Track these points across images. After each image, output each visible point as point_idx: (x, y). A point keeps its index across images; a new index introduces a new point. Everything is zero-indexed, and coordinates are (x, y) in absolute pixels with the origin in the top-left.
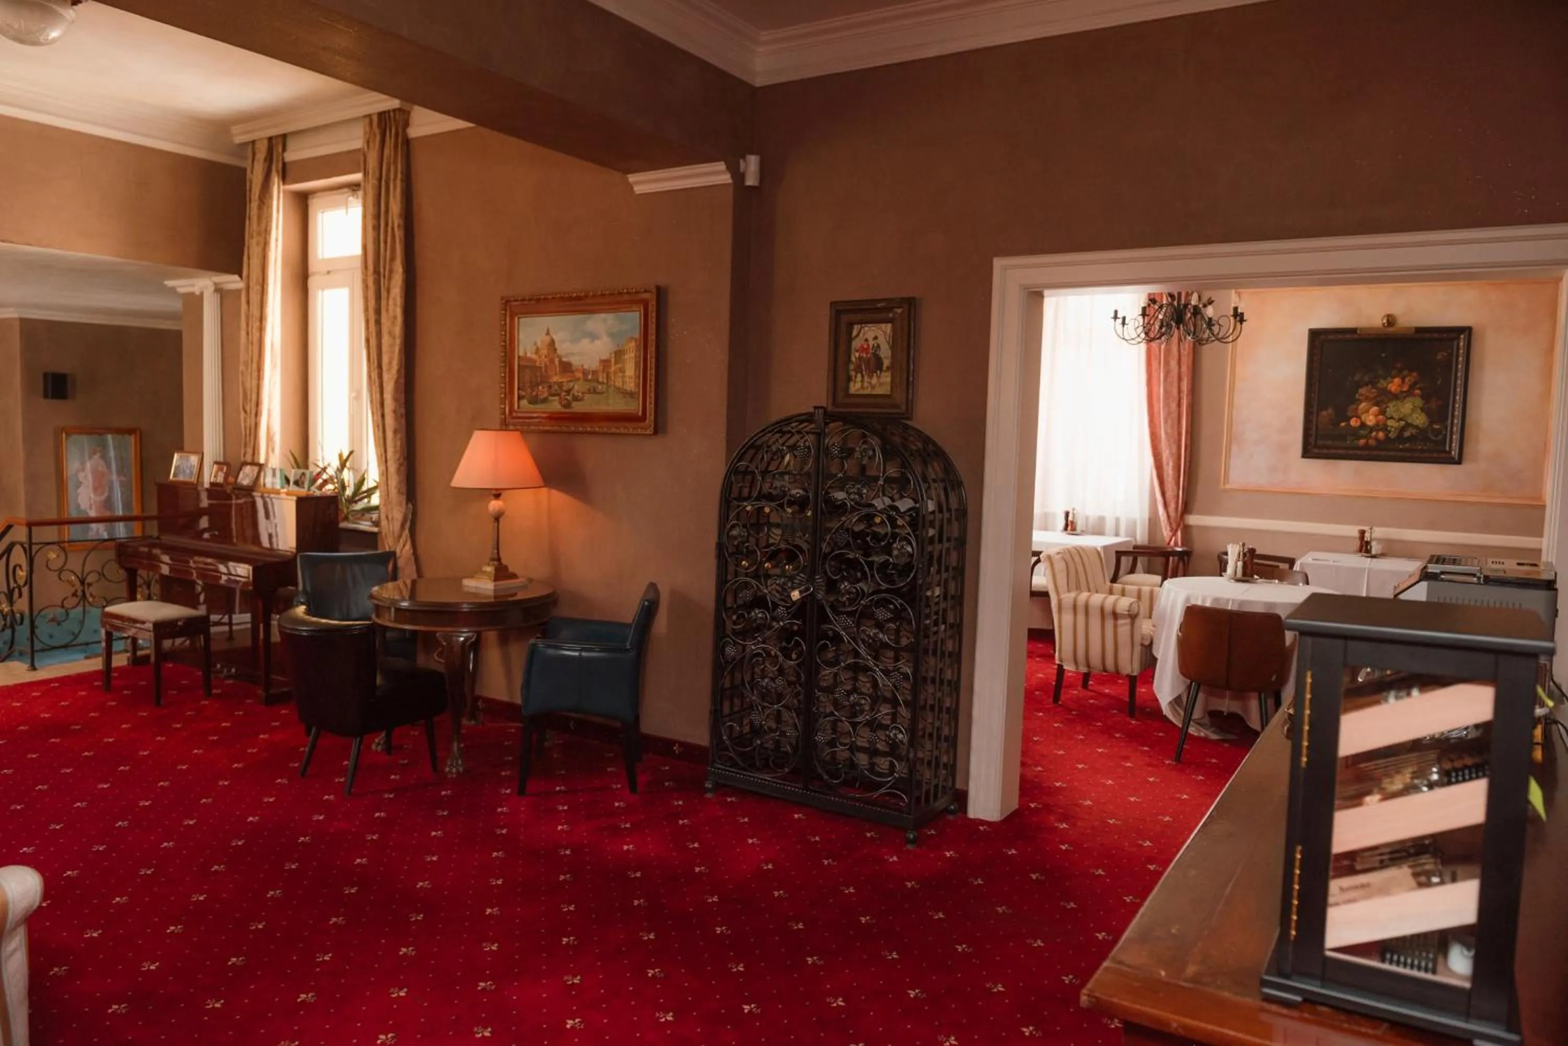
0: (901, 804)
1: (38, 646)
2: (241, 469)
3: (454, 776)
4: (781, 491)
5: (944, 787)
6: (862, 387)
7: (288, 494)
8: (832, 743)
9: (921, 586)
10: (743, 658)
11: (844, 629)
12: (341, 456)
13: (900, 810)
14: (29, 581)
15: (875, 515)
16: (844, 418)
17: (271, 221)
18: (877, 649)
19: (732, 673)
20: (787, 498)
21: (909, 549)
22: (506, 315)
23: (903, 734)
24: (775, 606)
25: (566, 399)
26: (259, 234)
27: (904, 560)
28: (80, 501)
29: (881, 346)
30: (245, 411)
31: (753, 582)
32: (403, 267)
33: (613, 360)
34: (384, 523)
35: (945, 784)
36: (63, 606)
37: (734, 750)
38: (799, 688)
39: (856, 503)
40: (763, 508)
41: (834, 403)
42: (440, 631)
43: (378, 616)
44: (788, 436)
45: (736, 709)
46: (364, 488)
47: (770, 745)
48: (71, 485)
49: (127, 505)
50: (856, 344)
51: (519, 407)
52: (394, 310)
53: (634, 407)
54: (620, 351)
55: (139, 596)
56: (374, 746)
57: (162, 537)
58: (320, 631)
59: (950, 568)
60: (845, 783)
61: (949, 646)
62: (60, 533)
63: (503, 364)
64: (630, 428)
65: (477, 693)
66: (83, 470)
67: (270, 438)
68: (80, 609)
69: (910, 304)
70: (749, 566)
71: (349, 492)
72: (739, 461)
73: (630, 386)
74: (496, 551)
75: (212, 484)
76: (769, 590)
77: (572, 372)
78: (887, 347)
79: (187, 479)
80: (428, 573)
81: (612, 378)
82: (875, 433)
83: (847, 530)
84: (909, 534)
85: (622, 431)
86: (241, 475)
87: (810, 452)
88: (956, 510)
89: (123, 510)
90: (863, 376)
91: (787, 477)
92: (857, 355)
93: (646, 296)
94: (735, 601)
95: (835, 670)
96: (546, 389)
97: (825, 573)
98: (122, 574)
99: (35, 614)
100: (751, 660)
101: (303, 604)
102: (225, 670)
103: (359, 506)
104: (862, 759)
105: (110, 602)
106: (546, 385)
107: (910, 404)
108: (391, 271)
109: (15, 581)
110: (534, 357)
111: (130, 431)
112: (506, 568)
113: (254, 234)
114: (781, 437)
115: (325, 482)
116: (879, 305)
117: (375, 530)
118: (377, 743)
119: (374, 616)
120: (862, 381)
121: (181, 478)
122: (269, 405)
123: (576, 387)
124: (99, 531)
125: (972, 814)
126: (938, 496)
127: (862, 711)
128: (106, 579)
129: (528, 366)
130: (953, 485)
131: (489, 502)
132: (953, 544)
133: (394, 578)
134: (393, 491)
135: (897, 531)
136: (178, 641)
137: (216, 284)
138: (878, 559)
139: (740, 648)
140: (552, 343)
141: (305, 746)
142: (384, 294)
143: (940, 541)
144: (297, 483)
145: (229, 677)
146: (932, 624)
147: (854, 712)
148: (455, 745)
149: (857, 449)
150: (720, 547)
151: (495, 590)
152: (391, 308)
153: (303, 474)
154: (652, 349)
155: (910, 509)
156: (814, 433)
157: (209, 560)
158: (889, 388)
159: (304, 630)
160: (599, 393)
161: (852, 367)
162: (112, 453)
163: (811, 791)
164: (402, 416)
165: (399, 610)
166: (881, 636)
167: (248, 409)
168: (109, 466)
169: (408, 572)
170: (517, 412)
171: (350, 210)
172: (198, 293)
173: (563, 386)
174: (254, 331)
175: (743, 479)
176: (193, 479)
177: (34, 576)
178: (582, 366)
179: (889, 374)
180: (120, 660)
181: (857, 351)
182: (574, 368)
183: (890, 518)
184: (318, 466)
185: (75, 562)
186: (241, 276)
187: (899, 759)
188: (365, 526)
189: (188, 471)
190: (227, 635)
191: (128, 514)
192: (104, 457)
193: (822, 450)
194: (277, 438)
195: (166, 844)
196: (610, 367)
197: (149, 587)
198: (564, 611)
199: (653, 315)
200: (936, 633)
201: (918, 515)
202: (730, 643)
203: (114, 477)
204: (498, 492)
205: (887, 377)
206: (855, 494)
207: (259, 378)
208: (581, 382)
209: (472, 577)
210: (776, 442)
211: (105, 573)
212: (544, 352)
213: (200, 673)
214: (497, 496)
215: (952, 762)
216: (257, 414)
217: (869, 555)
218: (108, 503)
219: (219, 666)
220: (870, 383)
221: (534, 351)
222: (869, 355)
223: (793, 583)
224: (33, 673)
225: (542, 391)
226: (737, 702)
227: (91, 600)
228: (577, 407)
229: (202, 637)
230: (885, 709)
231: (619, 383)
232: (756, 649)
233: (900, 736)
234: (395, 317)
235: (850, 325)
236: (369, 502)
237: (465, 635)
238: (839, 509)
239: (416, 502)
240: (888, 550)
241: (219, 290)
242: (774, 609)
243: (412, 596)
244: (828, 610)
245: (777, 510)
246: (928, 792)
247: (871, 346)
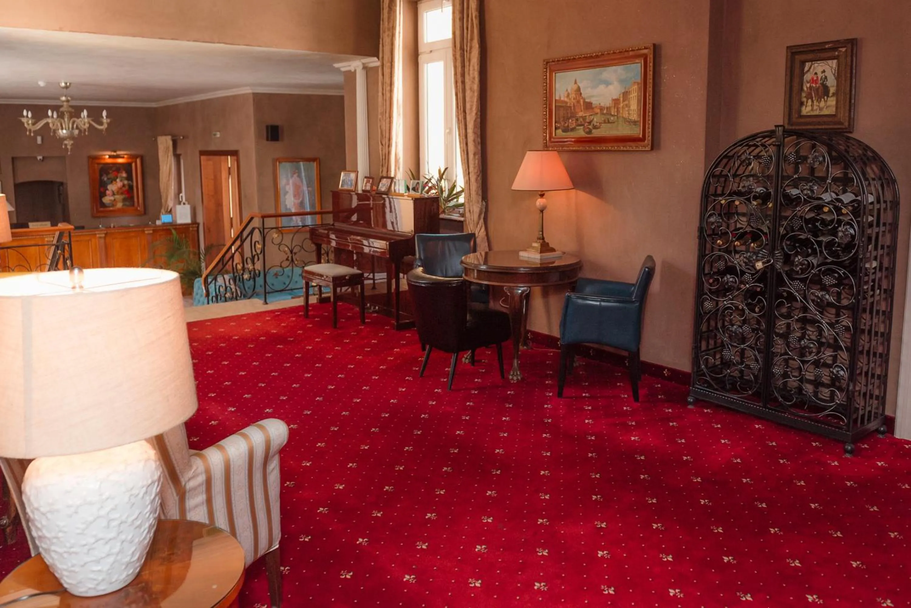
0: (841, 423)
1: (268, 289)
2: (380, 181)
3: (515, 382)
4: (748, 188)
5: (875, 413)
6: (812, 110)
7: (408, 196)
8: (785, 375)
9: (861, 259)
10: (718, 310)
11: (797, 291)
12: (440, 171)
13: (840, 428)
14: (263, 251)
15: (823, 206)
16: (799, 134)
17: (396, 20)
18: (822, 306)
19: (708, 321)
20: (753, 194)
21: (852, 231)
22: (546, 71)
23: (844, 371)
24: (743, 273)
25: (588, 128)
26: (389, 30)
27: (847, 240)
28: (287, 203)
29: (828, 78)
30: (382, 145)
31: (726, 256)
32: (479, 44)
33: (621, 99)
34: (467, 215)
35: (876, 411)
36: (281, 266)
37: (709, 375)
38: (761, 334)
39: (809, 197)
40: (734, 201)
41: (790, 123)
42: (506, 286)
43: (466, 275)
44: (753, 148)
45: (710, 347)
46: (454, 192)
47: (736, 374)
48: (282, 193)
49: (312, 205)
50: (808, 77)
51: (555, 135)
52: (473, 74)
53: (637, 131)
54: (627, 92)
55: (322, 261)
56: (463, 359)
57: (335, 224)
58: (433, 284)
59: (885, 247)
60: (794, 406)
61: (883, 307)
62: (277, 222)
63: (545, 106)
64: (632, 146)
65: (528, 328)
66: (288, 184)
67: (397, 161)
68: (290, 268)
69: (853, 43)
70: (723, 244)
71: (445, 194)
72: (716, 167)
73: (634, 117)
74: (541, 233)
75: (363, 191)
76: (738, 261)
77: (593, 108)
78: (833, 77)
79: (349, 188)
80: (495, 248)
81: (621, 112)
82: (823, 143)
83: (801, 217)
84: (852, 220)
85: (628, 148)
86: (380, 185)
87: (772, 159)
88: (890, 202)
89: (310, 209)
90: (813, 101)
91: (751, 179)
92: (808, 85)
93: (645, 51)
94: (711, 270)
95: (789, 321)
96: (574, 122)
97: (783, 249)
98: (314, 247)
99: (266, 271)
100: (723, 312)
101: (419, 266)
102: (372, 308)
103: (452, 204)
104: (809, 388)
105: (306, 264)
106: (574, 119)
107: (851, 120)
108: (471, 48)
109: (256, 251)
110: (566, 99)
111: (314, 160)
112: (548, 244)
113: (386, 30)
114: (748, 149)
115: (430, 188)
116: (827, 46)
117: (462, 219)
118: (466, 358)
119: (463, 275)
120: (812, 106)
121: (346, 187)
122: (396, 139)
123: (595, 119)
124: (297, 221)
125: (898, 435)
126: (877, 190)
127: (810, 353)
128: (304, 249)
129: (562, 106)
130: (889, 183)
131: (537, 200)
132: (888, 227)
133: (475, 251)
134: (473, 193)
135: (841, 218)
136: (344, 289)
137: (363, 64)
138: (825, 239)
139: (715, 303)
140: (579, 89)
141: (421, 357)
142: (467, 64)
143: (878, 225)
144: (414, 189)
145: (374, 312)
146: (870, 289)
147: (802, 352)
148: (515, 361)
149: (810, 156)
150: (701, 230)
151: (541, 259)
152: (471, 72)
153: (418, 183)
154: (650, 89)
155: (852, 202)
156: (774, 145)
157: (359, 238)
158: (834, 109)
159: (422, 283)
160: (611, 123)
161: (804, 95)
162: (303, 174)
163: (769, 409)
164: (479, 143)
165: (479, 271)
166: (827, 297)
167: (384, 143)
168: (302, 182)
169: (482, 246)
170: (554, 138)
171: (444, 9)
172: (353, 70)
173: (586, 119)
174: (387, 92)
175: (718, 181)
176: (353, 188)
177: (266, 248)
178: (600, 104)
179: (834, 99)
180: (313, 300)
181: (808, 82)
182: (593, 106)
183: (836, 208)
184: (426, 178)
185: (287, 240)
186: (378, 58)
187: (840, 389)
188: (455, 217)
189: (349, 183)
190: (372, 286)
191: (313, 210)
192: (299, 176)
193: (781, 157)
194: (401, 161)
195: (344, 413)
196: (619, 104)
197: (328, 255)
198: (587, 274)
199: (651, 64)
200: (873, 296)
201: (859, 206)
202: (708, 299)
203: (305, 188)
204: (542, 193)
205: (832, 101)
206: (808, 190)
207: (390, 123)
208: (599, 115)
209: (525, 250)
210: (746, 153)
211: (304, 247)
212: (573, 96)
213: (358, 309)
214: (542, 196)
215: (882, 395)
216: (389, 146)
217: (817, 236)
218: (302, 204)
219: (368, 305)
220: (819, 106)
221: (566, 95)
222: (817, 85)
223: (757, 256)
224: (266, 306)
225: (572, 123)
226: (712, 342)
227: (296, 262)
228: (596, 133)
229: (359, 286)
230: (829, 353)
231: (626, 115)
232: (728, 304)
233: (842, 373)
234: (474, 78)
235: (803, 63)
236: (457, 201)
237: (522, 289)
238: (794, 202)
239: (488, 200)
240: (834, 233)
241: (365, 68)
242: (742, 275)
243: (486, 263)
244: (785, 278)
245: (745, 203)
246: (863, 416)
247: (819, 78)
